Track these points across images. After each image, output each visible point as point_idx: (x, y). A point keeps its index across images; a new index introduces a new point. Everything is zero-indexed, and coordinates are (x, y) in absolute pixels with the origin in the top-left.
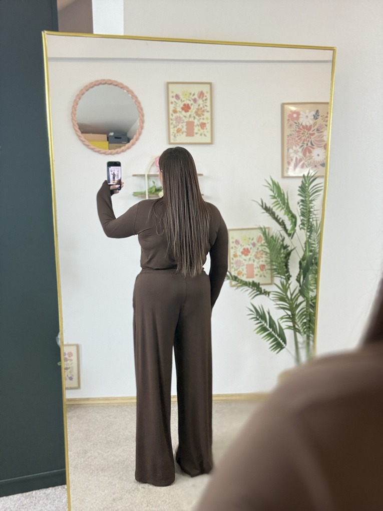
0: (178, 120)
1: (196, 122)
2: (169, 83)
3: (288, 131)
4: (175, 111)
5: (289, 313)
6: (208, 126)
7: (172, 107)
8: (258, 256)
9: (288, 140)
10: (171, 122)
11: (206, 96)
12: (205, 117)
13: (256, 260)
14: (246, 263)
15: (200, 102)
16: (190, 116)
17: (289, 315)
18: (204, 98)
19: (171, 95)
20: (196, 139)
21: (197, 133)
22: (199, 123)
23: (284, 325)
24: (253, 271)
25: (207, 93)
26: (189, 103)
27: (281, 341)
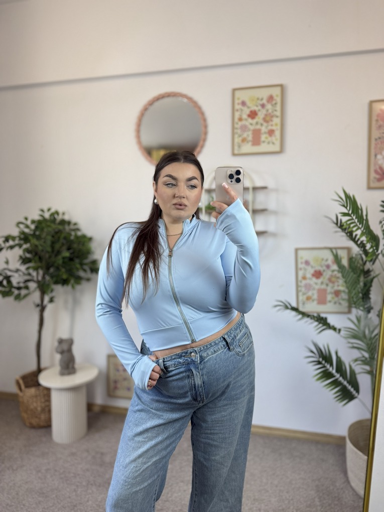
0: (244, 128)
1: (264, 129)
2: (234, 90)
3: (376, 134)
4: (240, 119)
5: (367, 355)
6: (278, 133)
7: (237, 115)
8: (333, 279)
9: (376, 144)
10: (236, 131)
11: (276, 100)
12: (274, 123)
13: (331, 285)
14: (317, 287)
15: (269, 107)
16: (257, 123)
17: (366, 359)
18: (274, 102)
19: (237, 101)
20: (263, 148)
21: (264, 142)
22: (267, 131)
23: (358, 368)
24: (325, 298)
25: (277, 96)
26: (256, 109)
27: (352, 390)
